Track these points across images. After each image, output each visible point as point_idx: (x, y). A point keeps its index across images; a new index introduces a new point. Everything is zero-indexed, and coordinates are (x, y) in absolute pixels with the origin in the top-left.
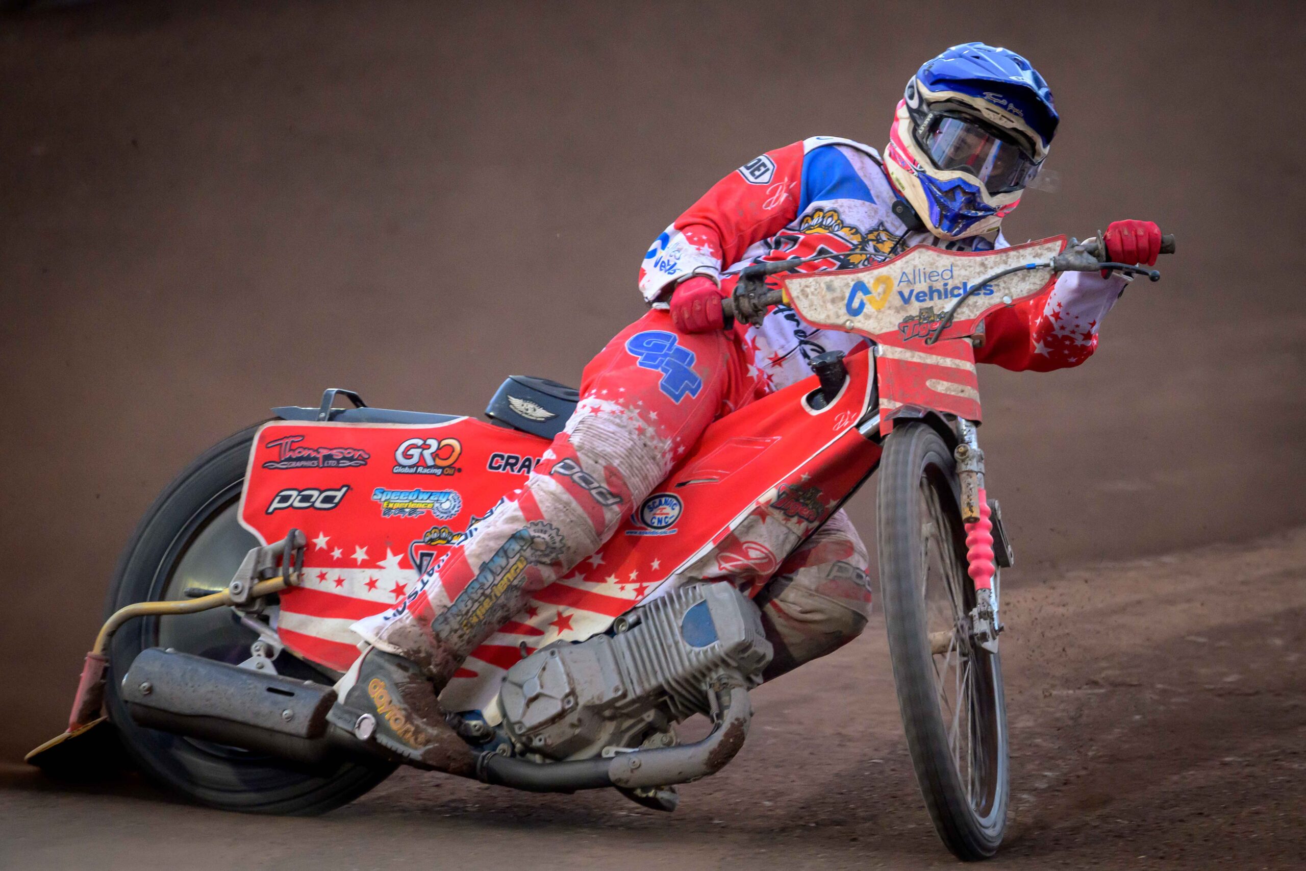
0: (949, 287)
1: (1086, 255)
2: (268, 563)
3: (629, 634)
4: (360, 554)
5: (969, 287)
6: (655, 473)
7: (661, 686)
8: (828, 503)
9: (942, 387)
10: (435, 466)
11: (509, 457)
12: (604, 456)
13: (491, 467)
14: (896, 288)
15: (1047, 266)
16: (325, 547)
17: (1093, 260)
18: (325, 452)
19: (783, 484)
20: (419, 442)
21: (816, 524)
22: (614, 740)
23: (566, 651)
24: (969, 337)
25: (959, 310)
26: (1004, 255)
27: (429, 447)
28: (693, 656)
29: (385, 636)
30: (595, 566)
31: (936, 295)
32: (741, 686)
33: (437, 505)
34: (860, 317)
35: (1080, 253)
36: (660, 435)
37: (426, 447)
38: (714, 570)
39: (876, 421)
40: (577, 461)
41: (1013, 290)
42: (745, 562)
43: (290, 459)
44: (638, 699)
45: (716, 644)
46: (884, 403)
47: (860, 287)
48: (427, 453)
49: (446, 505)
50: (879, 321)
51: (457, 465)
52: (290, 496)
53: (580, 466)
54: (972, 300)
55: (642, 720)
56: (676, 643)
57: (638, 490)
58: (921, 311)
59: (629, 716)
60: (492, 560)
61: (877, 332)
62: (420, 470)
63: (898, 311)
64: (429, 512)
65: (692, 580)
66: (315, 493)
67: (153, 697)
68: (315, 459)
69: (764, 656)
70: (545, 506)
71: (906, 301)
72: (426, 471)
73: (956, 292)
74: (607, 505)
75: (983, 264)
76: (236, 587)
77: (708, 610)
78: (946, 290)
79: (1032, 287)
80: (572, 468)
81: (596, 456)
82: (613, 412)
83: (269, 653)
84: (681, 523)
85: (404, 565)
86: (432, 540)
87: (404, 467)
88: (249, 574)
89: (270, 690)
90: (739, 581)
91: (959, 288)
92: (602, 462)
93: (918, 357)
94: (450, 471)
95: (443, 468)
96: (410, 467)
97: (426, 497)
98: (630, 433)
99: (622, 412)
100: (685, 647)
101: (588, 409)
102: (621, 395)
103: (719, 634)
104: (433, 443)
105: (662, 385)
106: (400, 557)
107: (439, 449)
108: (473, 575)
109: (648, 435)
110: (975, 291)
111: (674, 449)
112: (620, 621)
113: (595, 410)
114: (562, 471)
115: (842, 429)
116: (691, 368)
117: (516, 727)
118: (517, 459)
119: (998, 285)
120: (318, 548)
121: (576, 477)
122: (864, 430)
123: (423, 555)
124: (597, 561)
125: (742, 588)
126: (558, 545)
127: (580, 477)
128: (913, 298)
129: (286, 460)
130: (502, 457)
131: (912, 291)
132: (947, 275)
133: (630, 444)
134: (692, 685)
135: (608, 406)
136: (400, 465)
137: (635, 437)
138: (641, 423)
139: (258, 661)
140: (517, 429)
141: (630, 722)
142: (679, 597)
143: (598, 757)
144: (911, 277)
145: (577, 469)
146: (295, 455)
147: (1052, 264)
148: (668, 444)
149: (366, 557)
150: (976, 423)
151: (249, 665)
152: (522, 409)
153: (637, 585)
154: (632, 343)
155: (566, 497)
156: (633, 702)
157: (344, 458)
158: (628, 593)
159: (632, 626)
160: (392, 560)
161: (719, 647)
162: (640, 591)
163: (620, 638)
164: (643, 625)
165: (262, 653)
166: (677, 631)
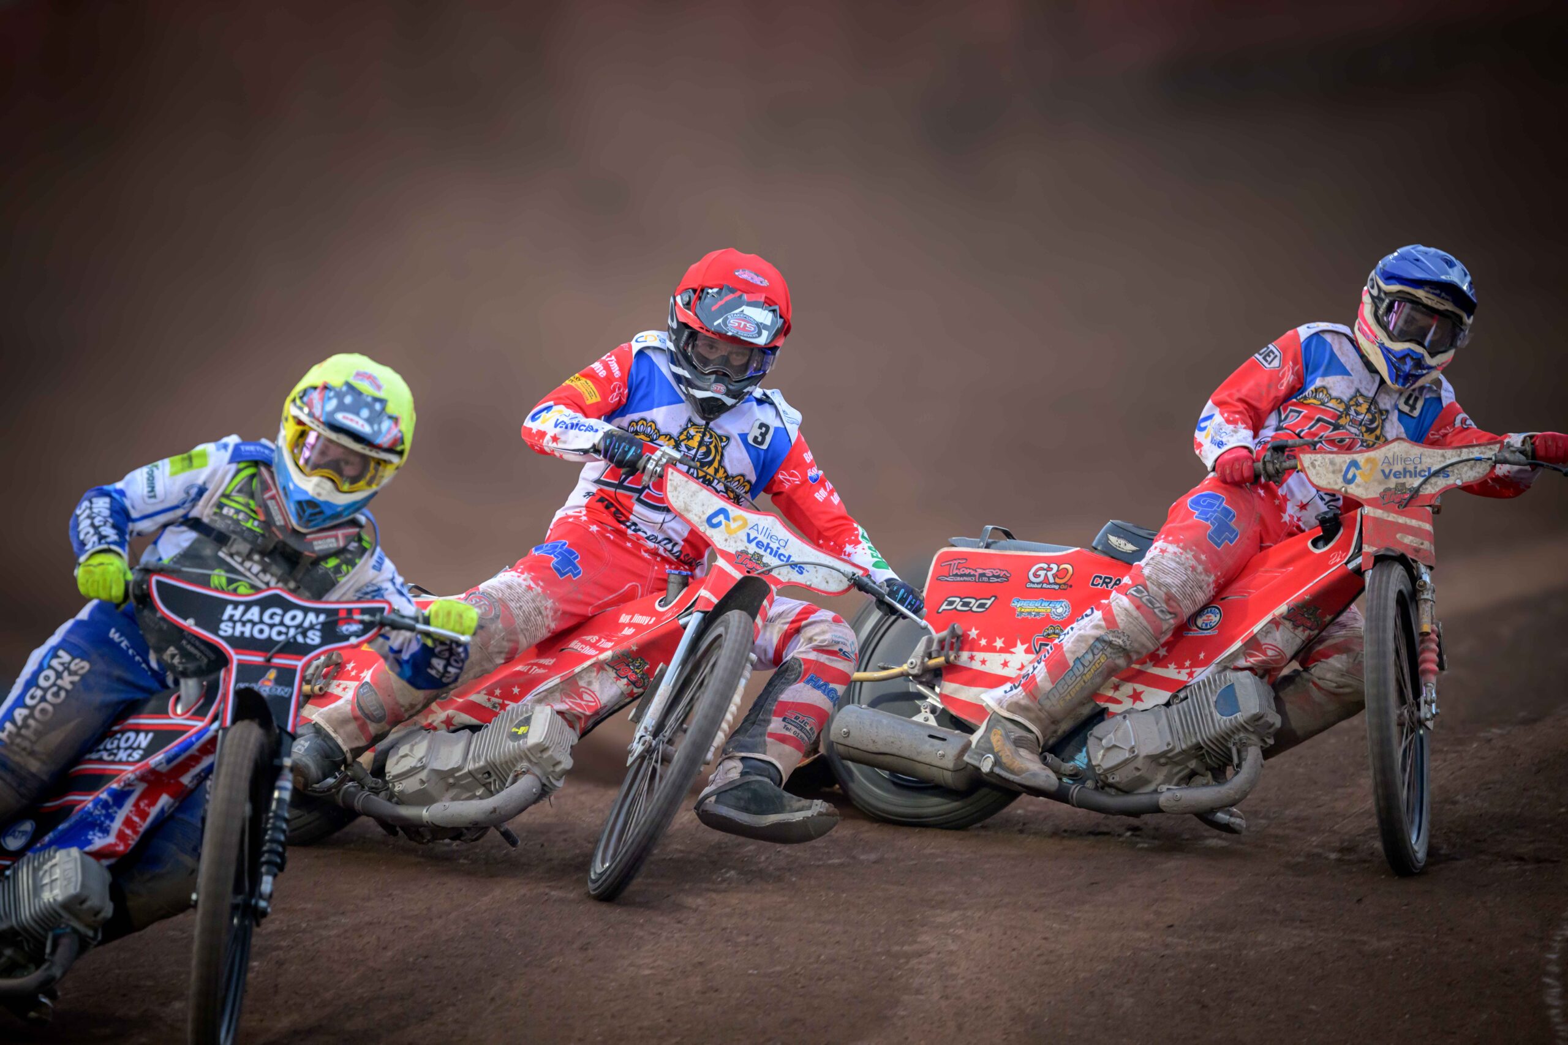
0: (1418, 470)
1: (1518, 454)
2: (935, 646)
3: (1180, 706)
4: (999, 643)
5: (1432, 471)
6: (1201, 597)
7: (1199, 743)
8: (1325, 617)
9: (1408, 540)
10: (1055, 583)
11: (1106, 578)
12: (1167, 585)
13: (1093, 584)
14: (1380, 467)
15: (1490, 459)
16: (975, 637)
17: (1522, 458)
18: (980, 571)
19: (1292, 603)
20: (1045, 566)
21: (1316, 632)
22: (1167, 780)
23: (1134, 715)
24: (1430, 506)
25: (1424, 486)
26: (1459, 451)
27: (1051, 569)
28: (1222, 722)
29: (1005, 705)
30: (1161, 656)
31: (1408, 474)
32: (1255, 745)
33: (1054, 610)
34: (1353, 486)
35: (1514, 452)
36: (1207, 571)
37: (1049, 569)
38: (1242, 663)
39: (1359, 560)
40: (1145, 587)
41: (1463, 476)
42: (1264, 658)
43: (956, 575)
44: (1183, 752)
45: (1238, 715)
46: (1366, 548)
47: (1354, 464)
48: (1050, 574)
49: (1060, 610)
50: (1366, 489)
51: (1069, 583)
52: (954, 602)
53: (1148, 592)
54: (1433, 480)
55: (1187, 767)
56: (1211, 713)
57: (1187, 608)
58: (1397, 484)
59: (1177, 764)
60: (1083, 656)
61: (1364, 497)
62: (1045, 586)
63: (1380, 483)
64: (1048, 615)
65: (1225, 668)
66: (973, 601)
67: (849, 739)
68: (974, 576)
69: (1273, 724)
70: (1121, 619)
71: (1387, 477)
72: (1048, 586)
73: (1423, 474)
74: (1166, 620)
75: (1443, 456)
76: (912, 663)
77: (1234, 689)
78: (1415, 471)
79: (1477, 475)
80: (1142, 592)
81: (1159, 585)
82: (1175, 553)
83: (933, 710)
84: (1221, 626)
85: (1028, 651)
86: (1049, 634)
87: (1034, 583)
88: (921, 653)
89: (931, 736)
90: (1260, 672)
91: (1425, 471)
92: (1164, 589)
93: (1392, 517)
94: (1065, 587)
95: (1060, 585)
96: (1038, 583)
97: (1047, 604)
98: (1186, 569)
99: (1181, 553)
100: (1217, 716)
101: (1158, 550)
102: (1181, 540)
103: (1241, 707)
104: (1054, 567)
105: (1210, 536)
106: (1025, 646)
107: (1058, 571)
108: (1069, 667)
109: (1199, 571)
110: (1437, 473)
111: (1215, 582)
112: (1175, 696)
113: (1163, 551)
114: (1134, 593)
115: (1335, 564)
116: (1232, 524)
117: (1097, 768)
118: (1111, 579)
119: (1453, 471)
120: (971, 638)
121: (1144, 599)
122: (1351, 566)
123: (1041, 644)
124: (1162, 652)
125: (1262, 677)
126: (1128, 647)
127: (1147, 600)
128: (1392, 475)
129: (954, 575)
130: (1101, 577)
131: (1391, 470)
132: (1417, 461)
133: (1184, 578)
134: (1221, 743)
135: (1172, 548)
136: (1031, 582)
137: (1189, 572)
138: (1193, 562)
139: (925, 717)
140: (1112, 557)
141: (1179, 768)
142: (1215, 680)
143: (1155, 791)
144: (1391, 461)
145: (1146, 593)
146: (961, 572)
147: (1494, 458)
148: (1212, 578)
149: (1003, 645)
150: (1431, 568)
151: (918, 718)
152: (1117, 544)
153: (1188, 671)
154: (1193, 502)
155: (1135, 613)
156: (1180, 753)
157: (994, 576)
158: (1183, 676)
159: (1182, 700)
160: (1020, 648)
161: (1240, 717)
162: (1191, 675)
163: (1174, 707)
164: (1189, 700)
165: (928, 710)
166: (1212, 705)
